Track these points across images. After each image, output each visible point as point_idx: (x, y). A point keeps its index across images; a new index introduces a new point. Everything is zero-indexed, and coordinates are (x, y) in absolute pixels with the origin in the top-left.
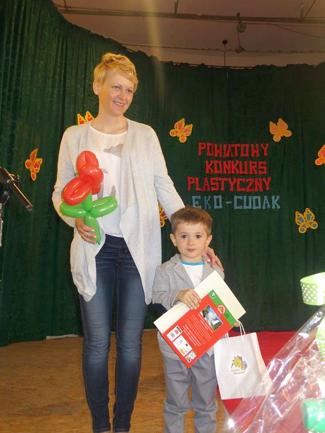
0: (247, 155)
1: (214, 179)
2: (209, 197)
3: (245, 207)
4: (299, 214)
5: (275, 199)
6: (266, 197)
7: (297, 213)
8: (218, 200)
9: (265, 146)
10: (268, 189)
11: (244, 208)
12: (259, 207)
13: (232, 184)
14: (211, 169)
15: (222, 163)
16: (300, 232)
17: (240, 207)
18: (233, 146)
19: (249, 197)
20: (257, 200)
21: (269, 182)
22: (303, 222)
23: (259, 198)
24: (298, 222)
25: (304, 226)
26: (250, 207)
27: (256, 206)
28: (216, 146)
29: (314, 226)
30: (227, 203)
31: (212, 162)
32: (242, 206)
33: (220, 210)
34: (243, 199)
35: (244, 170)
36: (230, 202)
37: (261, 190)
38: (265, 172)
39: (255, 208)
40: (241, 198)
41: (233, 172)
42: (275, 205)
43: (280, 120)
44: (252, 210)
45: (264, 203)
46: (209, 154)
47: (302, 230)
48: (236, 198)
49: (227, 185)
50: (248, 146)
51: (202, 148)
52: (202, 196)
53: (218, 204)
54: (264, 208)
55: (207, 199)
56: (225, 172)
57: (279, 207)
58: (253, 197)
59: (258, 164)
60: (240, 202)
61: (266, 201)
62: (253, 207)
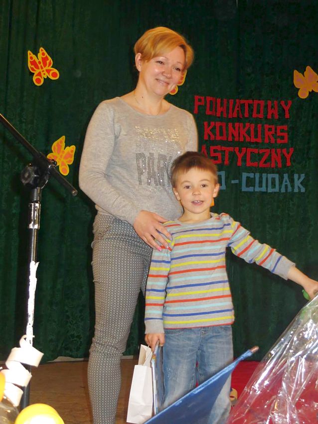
0: (261, 116)
1: (215, 147)
3: (257, 189)
5: (299, 178)
6: (286, 176)
9: (286, 104)
10: (289, 164)
11: (256, 191)
12: (277, 189)
13: (240, 156)
14: (210, 133)
15: (227, 125)
17: (251, 189)
18: (242, 101)
19: (263, 174)
20: (273, 180)
21: (290, 154)
23: (277, 176)
26: (263, 189)
27: (273, 188)
28: (219, 100)
30: (233, 182)
31: (212, 124)
32: (253, 188)
33: (222, 191)
34: (255, 178)
35: (256, 136)
36: (237, 181)
37: (280, 165)
38: (286, 141)
39: (270, 190)
40: (251, 175)
41: (242, 139)
42: (299, 187)
43: (308, 68)
44: (266, 193)
45: (284, 183)
46: (208, 112)
48: (245, 175)
49: (233, 156)
50: (263, 103)
51: (199, 103)
54: (283, 190)
56: (230, 138)
57: (303, 190)
58: (268, 175)
59: (276, 129)
60: (250, 182)
61: (286, 182)
62: (268, 189)
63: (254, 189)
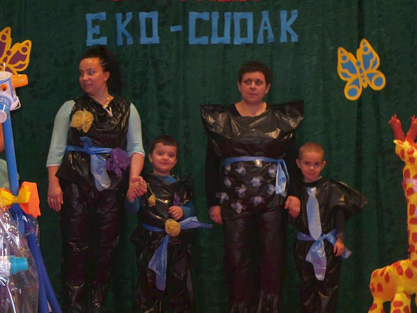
2: (129, 16)
3: (216, 40)
4: (346, 53)
5: (289, 17)
6: (265, 15)
7: (342, 52)
8: (149, 22)
11: (212, 42)
12: (250, 39)
16: (348, 97)
17: (204, 40)
19: (225, 14)
20: (244, 22)
22: (354, 72)
23: (249, 17)
24: (345, 75)
25: (356, 82)
26: (226, 39)
27: (242, 37)
29: (378, 82)
30: (173, 29)
32: (207, 38)
33: (153, 46)
34: (211, 19)
36: (179, 28)
39: (238, 41)
40: (205, 16)
42: (289, 35)
44: (231, 46)
45: (262, 28)
47: (353, 92)
48: (193, 16)
52: (111, 14)
53: (149, 34)
54: (260, 40)
55: (124, 19)
57: (295, 38)
58: (235, 14)
60: (203, 28)
61: (266, 25)
62: (235, 39)
63: (210, 39)
